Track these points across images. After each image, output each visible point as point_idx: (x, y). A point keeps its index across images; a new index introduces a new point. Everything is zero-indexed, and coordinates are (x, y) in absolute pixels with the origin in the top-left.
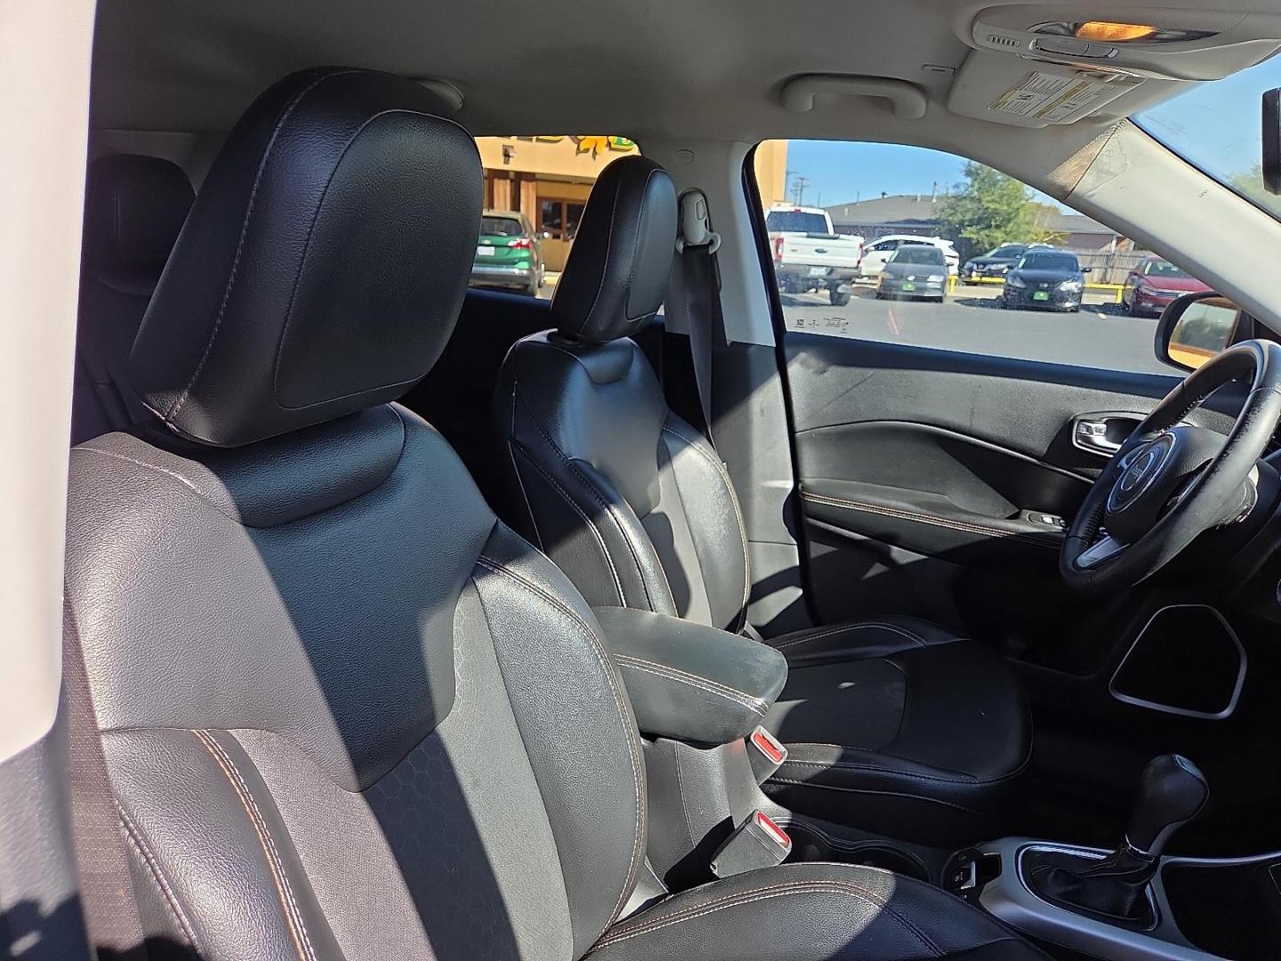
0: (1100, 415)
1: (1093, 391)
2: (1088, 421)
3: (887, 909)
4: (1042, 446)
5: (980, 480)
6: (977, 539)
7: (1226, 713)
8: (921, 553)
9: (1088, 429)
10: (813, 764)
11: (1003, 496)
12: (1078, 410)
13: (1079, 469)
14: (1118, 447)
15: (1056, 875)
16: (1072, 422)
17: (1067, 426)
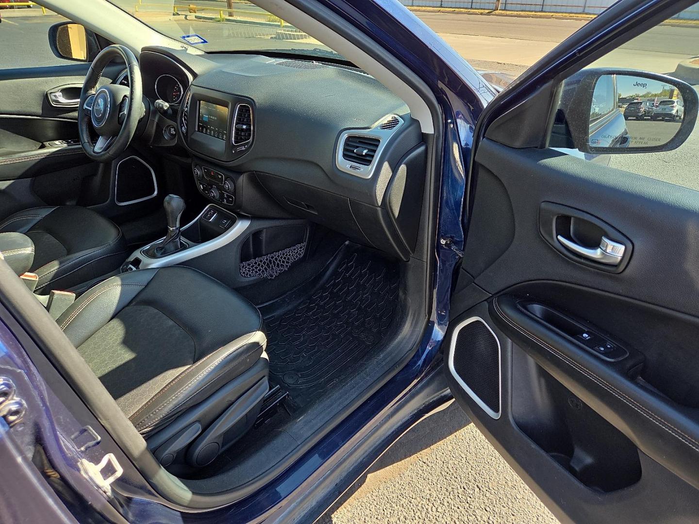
0: (57, 89)
1: (49, 78)
2: (54, 93)
3: (122, 285)
4: (39, 111)
5: (17, 135)
6: (34, 163)
7: (156, 193)
8: (10, 180)
9: (55, 96)
10: (50, 272)
11: (32, 139)
12: (47, 89)
13: (60, 116)
14: (79, 100)
15: (157, 250)
16: (47, 94)
17: (46, 97)
